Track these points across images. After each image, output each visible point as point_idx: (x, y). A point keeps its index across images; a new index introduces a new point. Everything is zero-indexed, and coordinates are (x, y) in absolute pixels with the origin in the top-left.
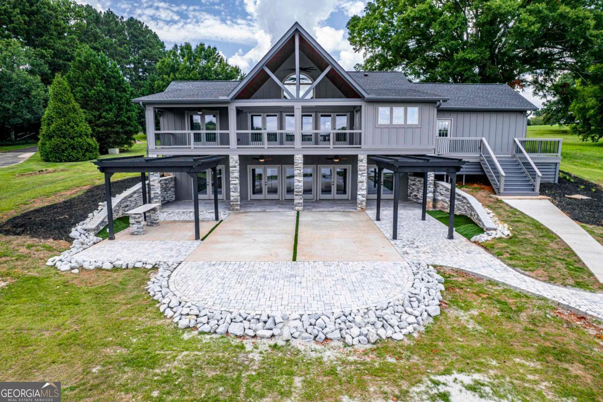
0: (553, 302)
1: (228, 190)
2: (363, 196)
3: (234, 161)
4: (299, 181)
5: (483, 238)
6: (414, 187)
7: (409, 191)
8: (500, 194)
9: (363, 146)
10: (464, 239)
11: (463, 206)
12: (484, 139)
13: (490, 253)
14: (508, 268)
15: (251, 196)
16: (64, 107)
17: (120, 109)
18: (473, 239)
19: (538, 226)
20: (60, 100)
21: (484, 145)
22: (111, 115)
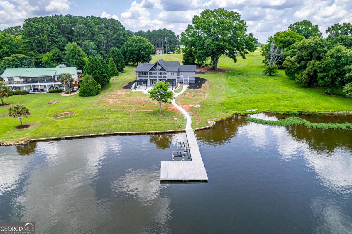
1: (148, 84)
3: (149, 80)
15: (152, 84)
16: (113, 65)
17: (121, 62)
20: (112, 63)
22: (120, 64)
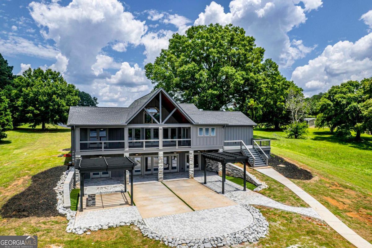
0: (299, 214)
2: (192, 171)
4: (161, 166)
5: (258, 189)
6: (209, 163)
7: (207, 166)
8: (253, 167)
9: (192, 146)
10: (250, 190)
11: (240, 174)
12: (242, 141)
13: (265, 196)
14: (276, 202)
18: (255, 190)
19: (276, 182)
21: (242, 143)
